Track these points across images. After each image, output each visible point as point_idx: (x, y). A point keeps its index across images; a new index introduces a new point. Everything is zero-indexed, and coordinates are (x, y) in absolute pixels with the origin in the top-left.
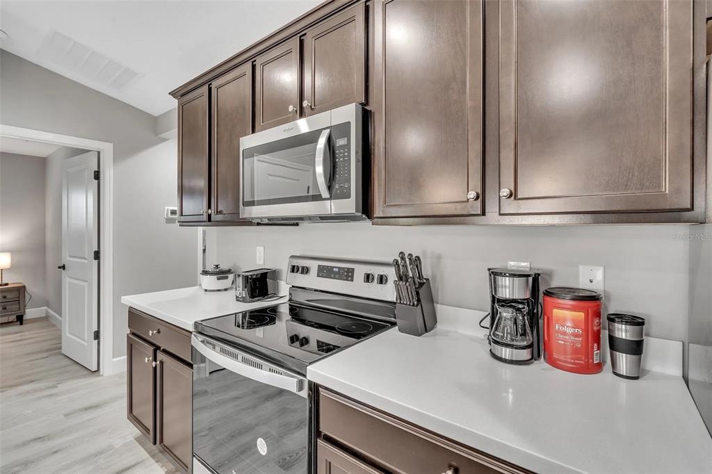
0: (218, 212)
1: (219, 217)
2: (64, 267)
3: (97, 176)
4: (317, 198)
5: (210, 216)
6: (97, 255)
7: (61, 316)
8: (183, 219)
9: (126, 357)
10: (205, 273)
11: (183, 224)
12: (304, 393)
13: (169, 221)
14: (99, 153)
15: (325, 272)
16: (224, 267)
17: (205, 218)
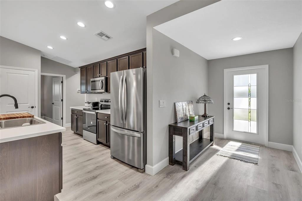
0: (88, 91)
1: (88, 92)
2: (53, 104)
3: (62, 82)
4: (100, 89)
5: (86, 92)
6: (62, 100)
7: (52, 118)
8: (81, 92)
9: (71, 123)
10: (86, 103)
11: (81, 93)
12: (96, 114)
13: (78, 92)
14: (62, 77)
15: (105, 101)
16: (89, 102)
17: (85, 92)
